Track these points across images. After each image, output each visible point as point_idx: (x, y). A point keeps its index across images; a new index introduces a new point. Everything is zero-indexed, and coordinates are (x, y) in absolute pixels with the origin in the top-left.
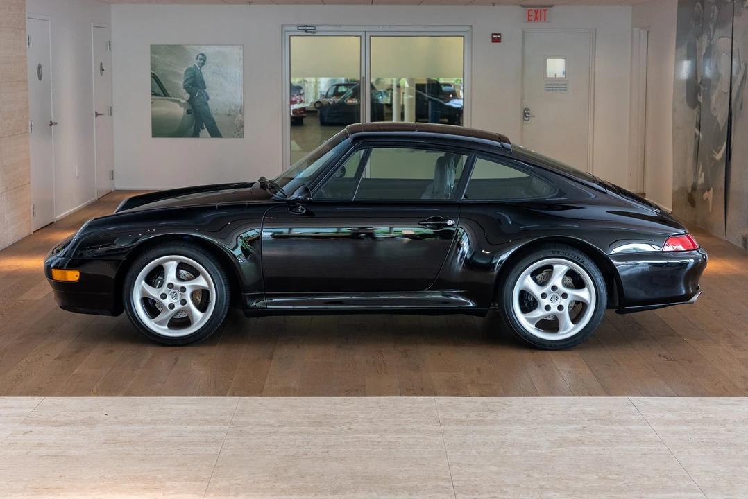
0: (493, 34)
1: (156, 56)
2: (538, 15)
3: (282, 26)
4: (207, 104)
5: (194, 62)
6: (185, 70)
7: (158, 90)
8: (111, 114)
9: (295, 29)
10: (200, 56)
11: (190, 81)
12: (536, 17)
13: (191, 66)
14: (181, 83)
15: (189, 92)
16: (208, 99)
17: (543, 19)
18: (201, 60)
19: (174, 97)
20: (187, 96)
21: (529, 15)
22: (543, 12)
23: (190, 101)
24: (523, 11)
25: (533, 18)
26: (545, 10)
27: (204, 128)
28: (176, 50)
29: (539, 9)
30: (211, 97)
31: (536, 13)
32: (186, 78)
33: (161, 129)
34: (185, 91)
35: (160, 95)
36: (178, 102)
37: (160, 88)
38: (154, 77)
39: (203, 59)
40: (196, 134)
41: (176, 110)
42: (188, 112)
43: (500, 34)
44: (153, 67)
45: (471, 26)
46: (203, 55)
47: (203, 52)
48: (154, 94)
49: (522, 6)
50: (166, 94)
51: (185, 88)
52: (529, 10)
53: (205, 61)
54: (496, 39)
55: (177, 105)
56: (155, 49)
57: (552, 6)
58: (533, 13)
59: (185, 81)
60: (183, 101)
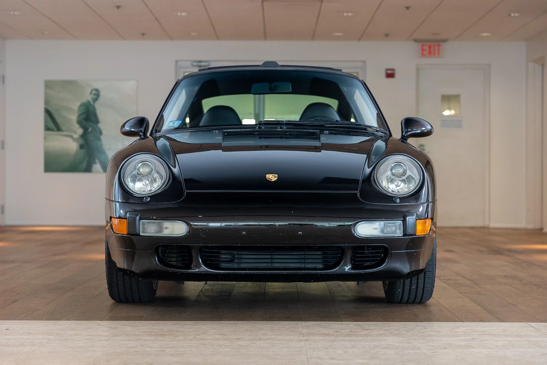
0: (387, 70)
1: (50, 92)
2: (432, 49)
3: (176, 62)
4: (100, 139)
5: (88, 97)
6: (78, 104)
7: (51, 125)
8: (3, 148)
9: (189, 64)
10: (94, 92)
11: (83, 116)
12: (430, 52)
13: (85, 101)
14: (74, 117)
15: (83, 126)
16: (101, 133)
17: (436, 55)
18: (95, 94)
19: (67, 131)
20: (80, 131)
21: (423, 50)
22: (436, 47)
23: (84, 136)
24: (416, 47)
25: (426, 53)
26: (439, 45)
27: (95, 163)
28: (70, 85)
29: (433, 44)
30: (104, 132)
31: (430, 47)
32: (80, 112)
33: (54, 164)
34: (77, 126)
35: (52, 130)
36: (71, 137)
37: (53, 123)
38: (48, 112)
39: (97, 94)
40: (88, 169)
41: (68, 144)
42: (81, 147)
43: (393, 70)
44: (47, 102)
45: (364, 62)
46: (97, 90)
47: (96, 87)
48: (47, 129)
49: (416, 41)
50: (59, 129)
51: (79, 122)
52: (423, 45)
53: (98, 95)
54: (390, 75)
55: (70, 140)
56: (49, 85)
57: (445, 41)
58: (426, 48)
59: (79, 116)
60: (76, 136)
